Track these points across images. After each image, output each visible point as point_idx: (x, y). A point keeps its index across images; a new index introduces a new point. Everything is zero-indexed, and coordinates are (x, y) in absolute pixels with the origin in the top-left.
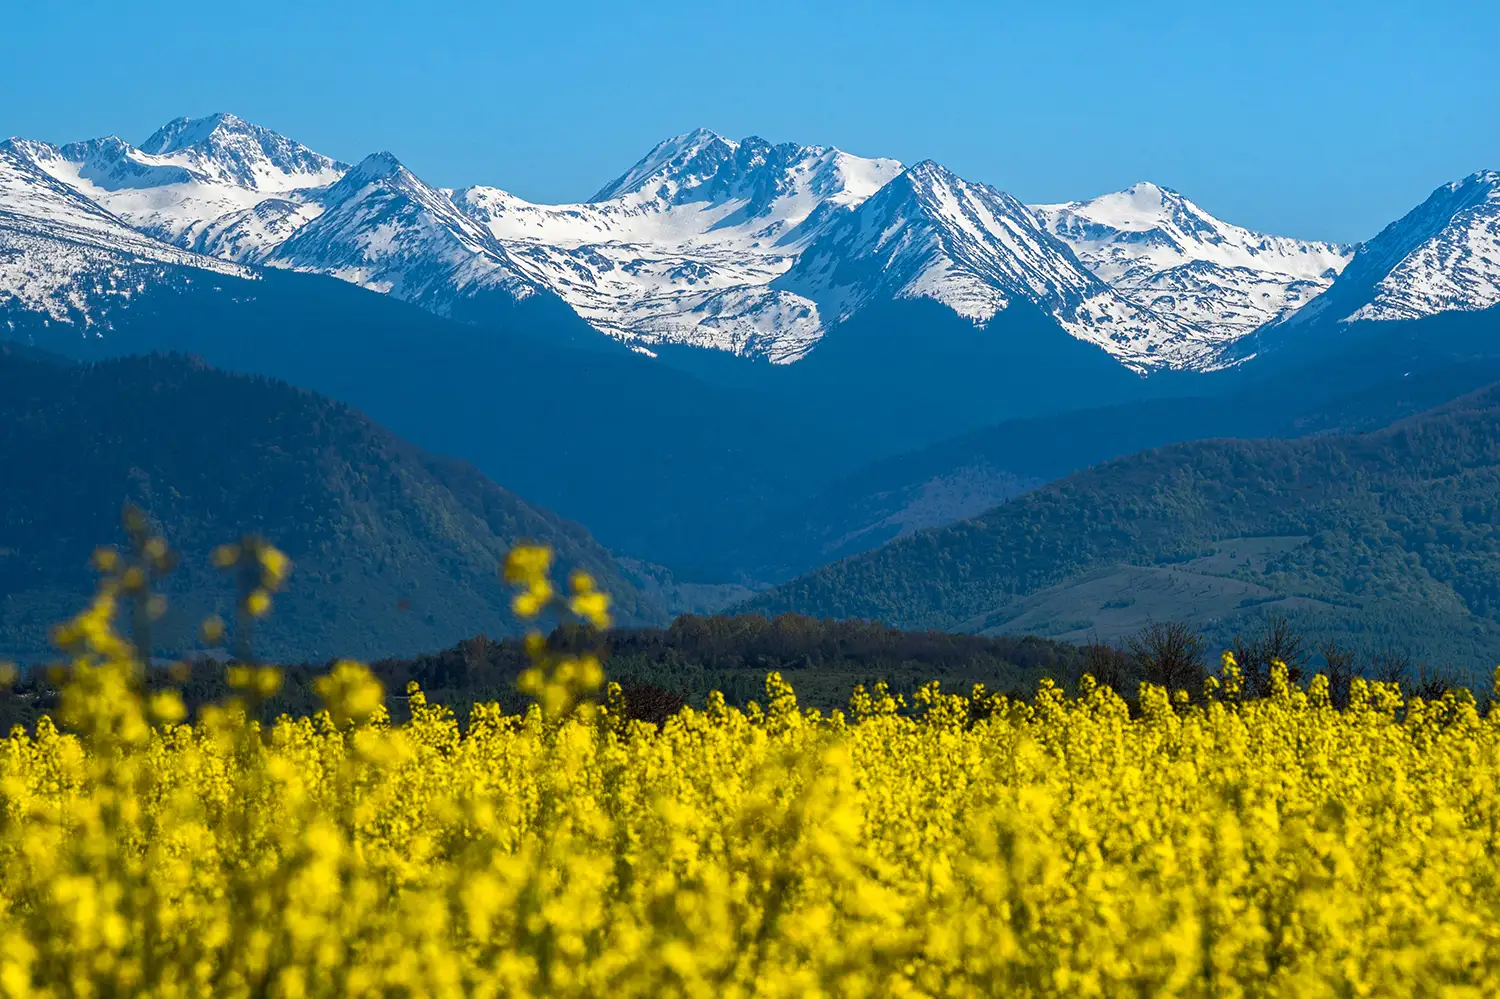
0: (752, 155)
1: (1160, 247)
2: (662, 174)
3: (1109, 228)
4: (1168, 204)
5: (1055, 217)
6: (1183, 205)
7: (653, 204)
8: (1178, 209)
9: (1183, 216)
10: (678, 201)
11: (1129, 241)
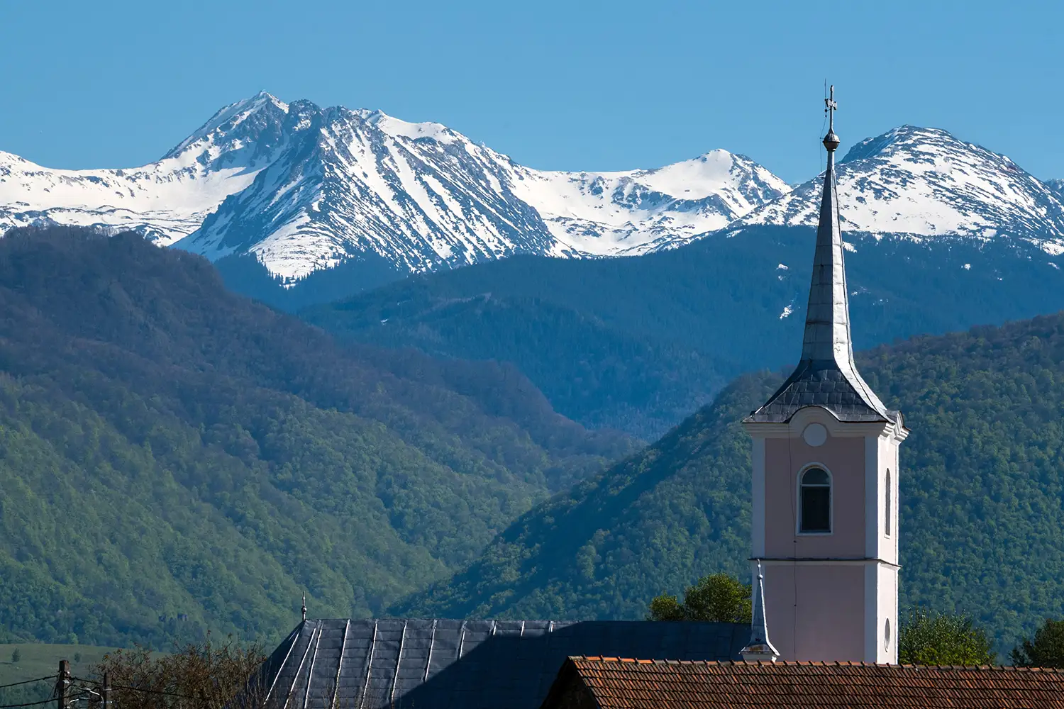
0: (299, 119)
1: (710, 215)
2: (207, 139)
3: (665, 196)
4: (736, 172)
5: (613, 185)
6: (754, 173)
7: (190, 170)
8: (746, 178)
9: (752, 184)
10: (218, 166)
11: (681, 210)
